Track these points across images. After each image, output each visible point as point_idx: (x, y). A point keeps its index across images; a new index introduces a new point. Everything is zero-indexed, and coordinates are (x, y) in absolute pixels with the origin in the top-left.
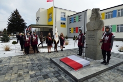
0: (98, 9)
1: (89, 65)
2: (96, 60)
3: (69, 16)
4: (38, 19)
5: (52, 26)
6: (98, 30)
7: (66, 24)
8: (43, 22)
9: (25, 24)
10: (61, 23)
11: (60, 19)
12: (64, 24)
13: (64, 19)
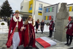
0: (66, 4)
1: (56, 45)
2: (61, 41)
3: (45, 7)
4: (22, 8)
5: (32, 13)
6: (64, 19)
7: (43, 13)
8: (26, 10)
9: (12, 10)
10: (39, 12)
11: (38, 9)
12: (41, 12)
13: (41, 9)
